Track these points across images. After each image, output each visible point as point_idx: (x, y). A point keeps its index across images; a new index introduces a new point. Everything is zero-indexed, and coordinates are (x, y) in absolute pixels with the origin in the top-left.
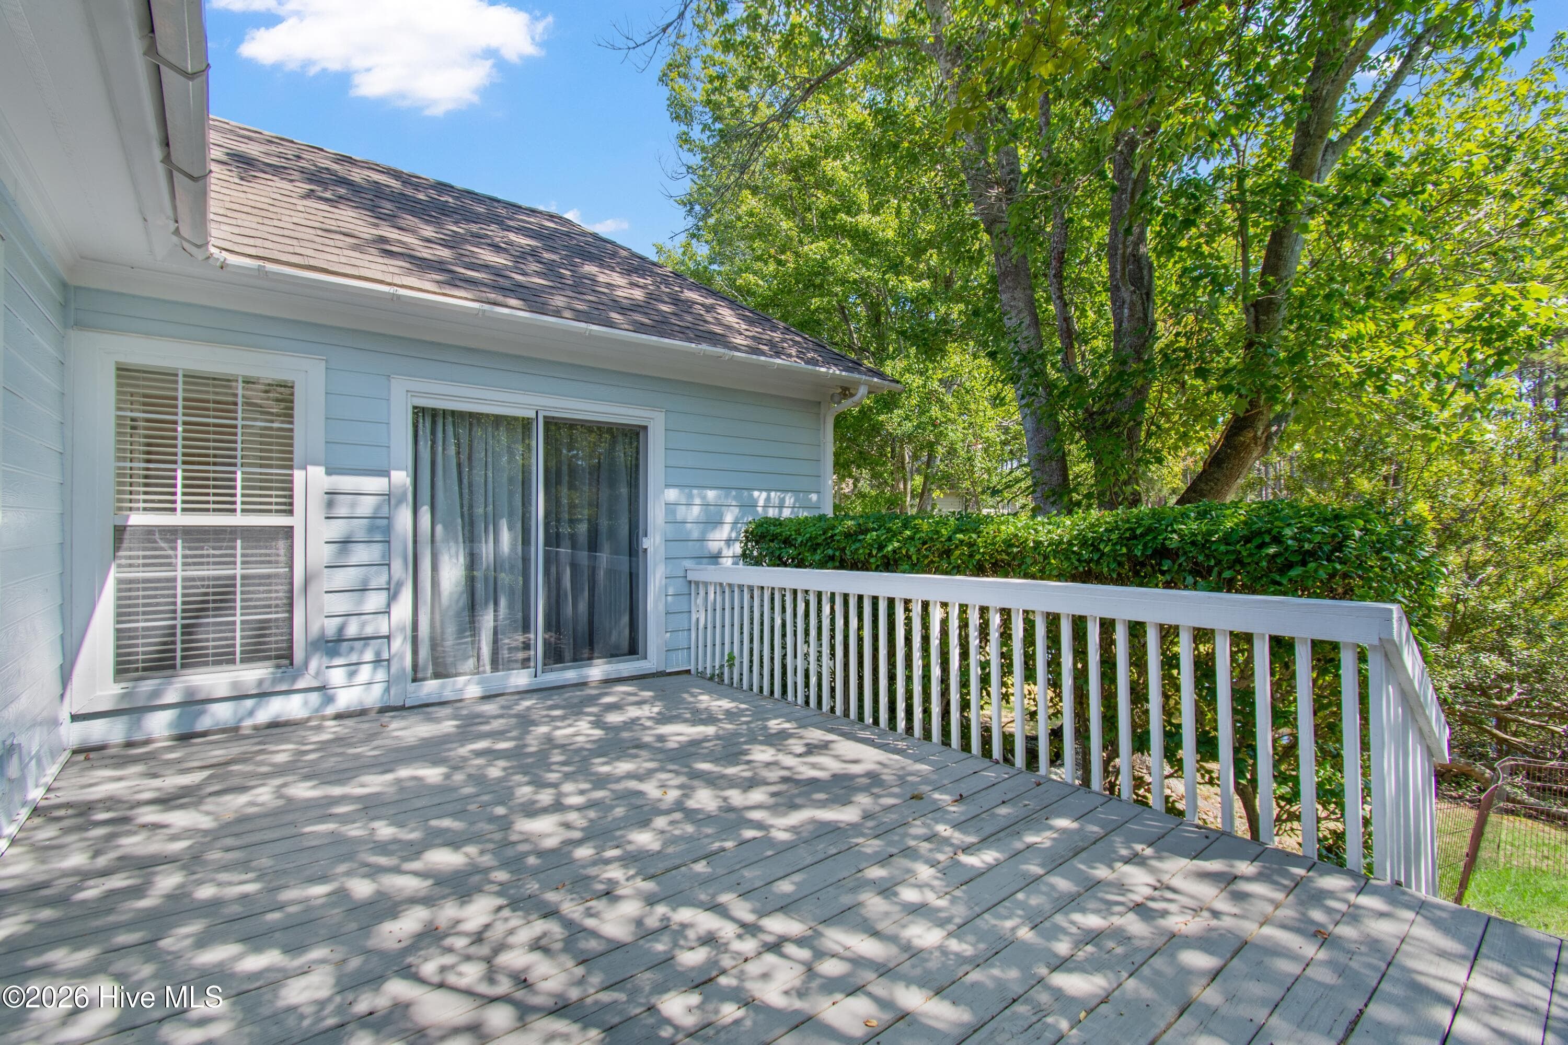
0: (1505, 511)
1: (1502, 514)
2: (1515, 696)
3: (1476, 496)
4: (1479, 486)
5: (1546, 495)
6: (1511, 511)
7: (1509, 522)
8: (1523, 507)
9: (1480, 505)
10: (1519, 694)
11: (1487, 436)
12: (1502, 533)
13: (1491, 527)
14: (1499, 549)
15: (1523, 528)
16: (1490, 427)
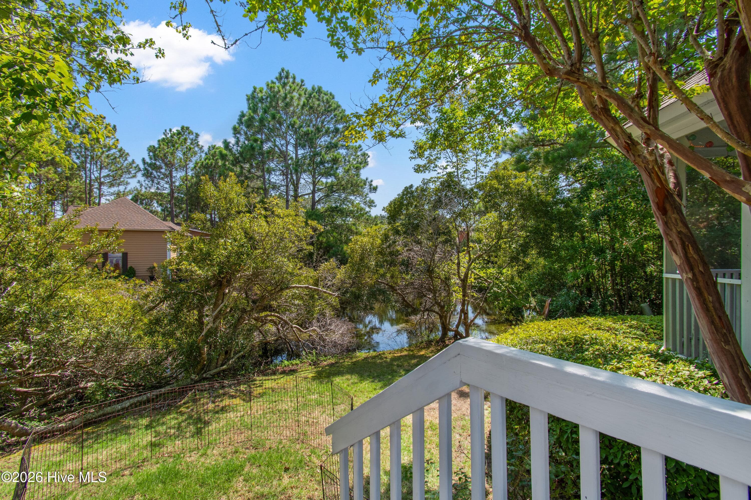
0: (26, 246)
1: (24, 249)
2: (32, 362)
3: (7, 236)
4: (8, 230)
5: (49, 238)
6: (30, 248)
7: (28, 254)
8: (37, 244)
9: (9, 243)
10: (34, 360)
11: (16, 194)
12: (23, 261)
13: (16, 257)
14: (22, 270)
15: (36, 257)
16: (17, 189)
